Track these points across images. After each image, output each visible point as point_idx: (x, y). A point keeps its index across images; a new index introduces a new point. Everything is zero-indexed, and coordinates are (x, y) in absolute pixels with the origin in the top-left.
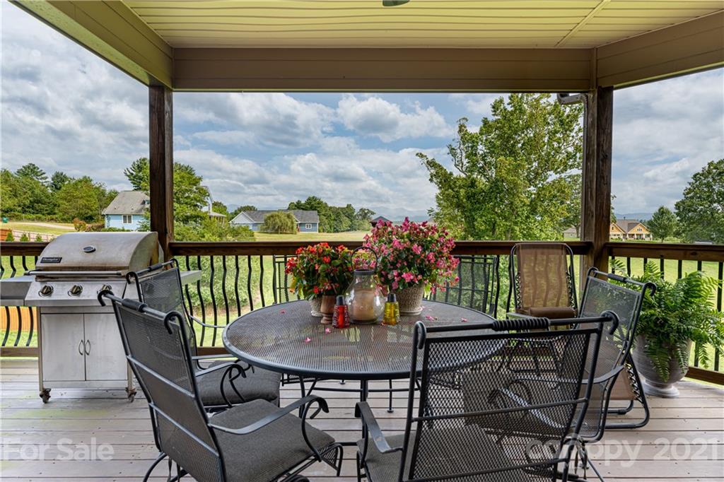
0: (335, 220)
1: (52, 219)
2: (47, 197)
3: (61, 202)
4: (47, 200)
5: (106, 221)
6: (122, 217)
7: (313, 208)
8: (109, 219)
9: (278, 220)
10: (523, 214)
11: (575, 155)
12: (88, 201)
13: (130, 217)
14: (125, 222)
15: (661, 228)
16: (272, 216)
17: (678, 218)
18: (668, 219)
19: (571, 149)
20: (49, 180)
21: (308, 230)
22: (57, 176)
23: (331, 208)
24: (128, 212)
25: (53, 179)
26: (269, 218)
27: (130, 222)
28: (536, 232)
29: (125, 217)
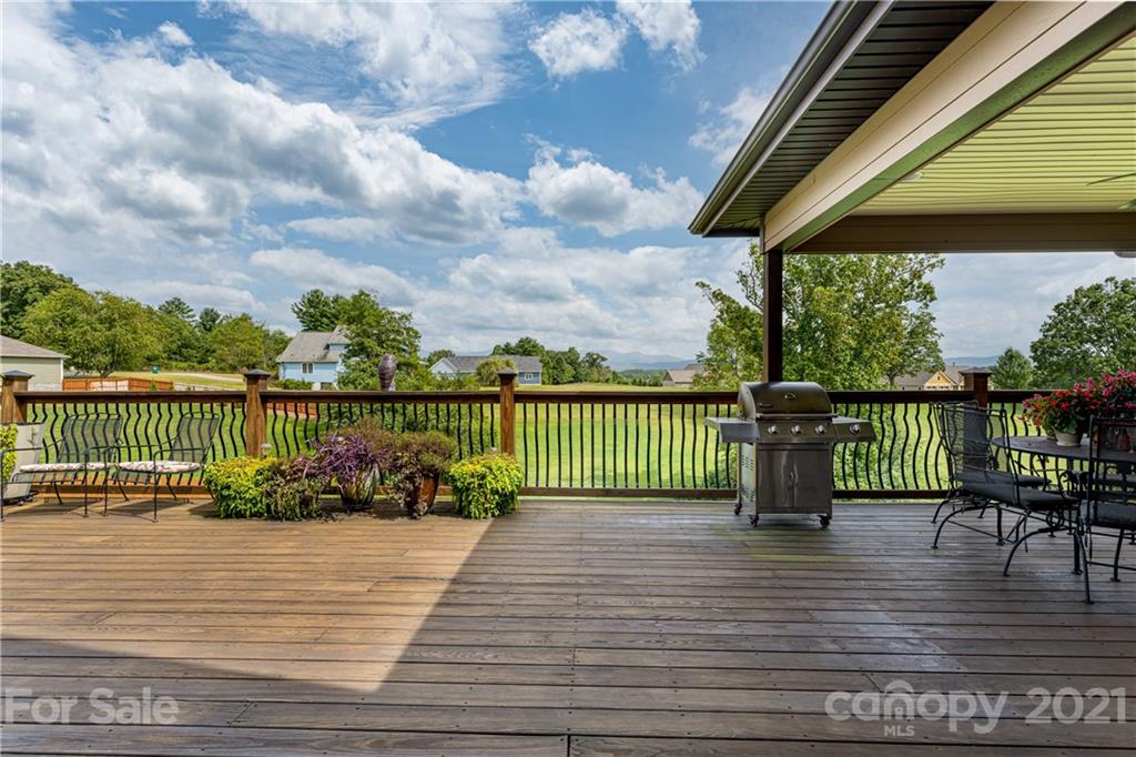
0: (554, 368)
1: (208, 369)
2: (197, 340)
3: (215, 346)
4: (197, 344)
5: (281, 371)
6: (301, 366)
7: (527, 353)
8: (285, 369)
9: (494, 369)
10: (845, 360)
11: (911, 283)
12: (251, 345)
13: (311, 365)
14: (305, 371)
15: (1009, 377)
16: (487, 364)
17: (1036, 364)
18: (1019, 365)
19: (907, 276)
20: (197, 318)
21: (528, 382)
22: (206, 314)
23: (548, 352)
24: (308, 359)
25: (201, 318)
26: (483, 366)
27: (311, 371)
28: (862, 384)
29: (304, 365)
